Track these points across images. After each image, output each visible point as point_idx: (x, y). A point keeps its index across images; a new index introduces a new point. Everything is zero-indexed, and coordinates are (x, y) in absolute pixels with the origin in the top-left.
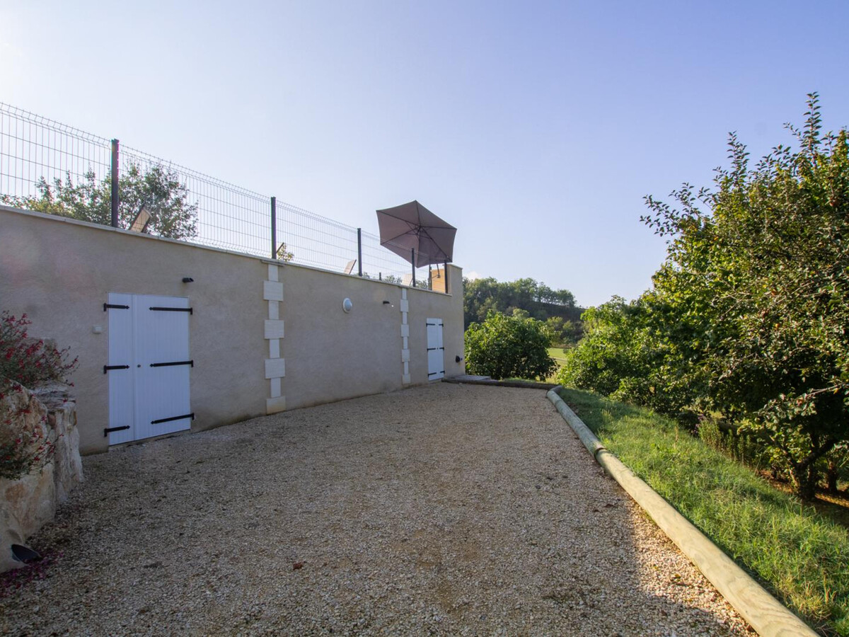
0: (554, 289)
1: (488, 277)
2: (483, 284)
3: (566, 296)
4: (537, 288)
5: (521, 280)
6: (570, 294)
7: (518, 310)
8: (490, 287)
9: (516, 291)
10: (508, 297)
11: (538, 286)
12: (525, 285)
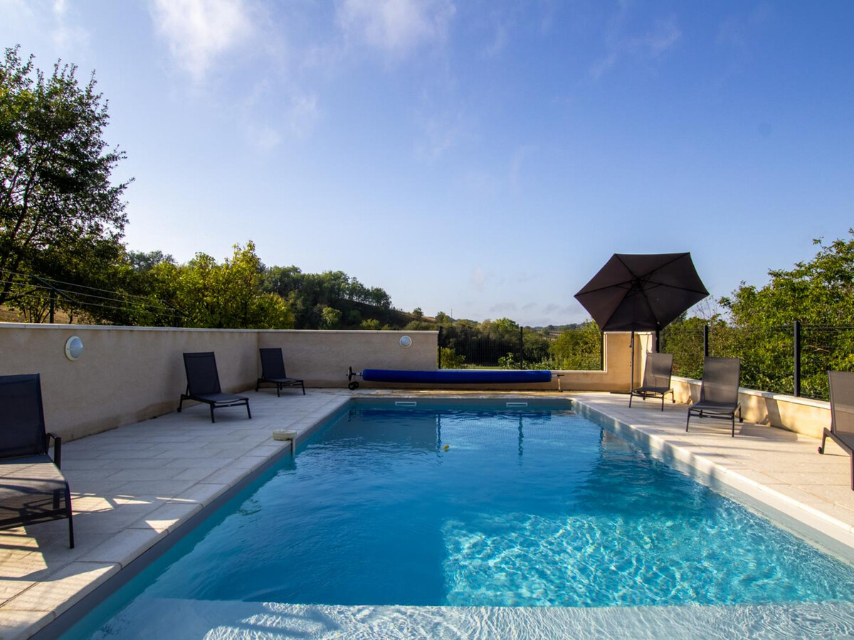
0: (368, 286)
1: (290, 266)
2: (285, 273)
3: (380, 295)
4: (348, 284)
5: (331, 272)
6: (385, 293)
7: (329, 309)
8: (293, 278)
9: (326, 285)
10: (315, 293)
11: (350, 281)
12: (335, 279)
